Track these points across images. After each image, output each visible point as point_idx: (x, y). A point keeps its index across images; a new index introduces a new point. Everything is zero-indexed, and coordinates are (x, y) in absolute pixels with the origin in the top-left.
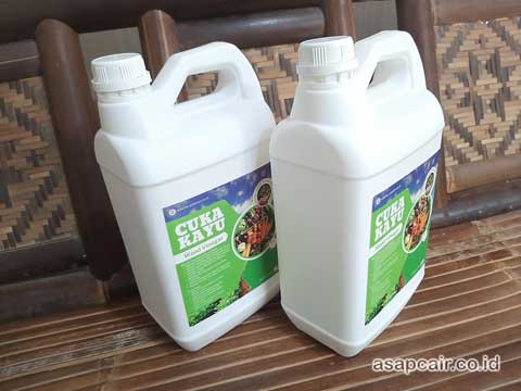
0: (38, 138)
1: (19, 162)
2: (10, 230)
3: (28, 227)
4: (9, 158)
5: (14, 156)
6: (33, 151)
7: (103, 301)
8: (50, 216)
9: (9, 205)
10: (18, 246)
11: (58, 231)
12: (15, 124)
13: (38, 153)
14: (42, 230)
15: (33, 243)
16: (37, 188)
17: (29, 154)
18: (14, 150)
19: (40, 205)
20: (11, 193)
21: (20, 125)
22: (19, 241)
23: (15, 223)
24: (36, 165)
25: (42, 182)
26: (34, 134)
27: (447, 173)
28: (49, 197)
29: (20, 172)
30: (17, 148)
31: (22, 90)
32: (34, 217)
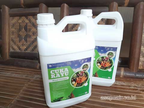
0: (35, 29)
1: (31, 34)
2: (26, 48)
3: (29, 48)
4: (29, 32)
5: (30, 32)
6: (34, 32)
7: (38, 68)
8: (34, 46)
9: (27, 42)
10: (27, 51)
11: (35, 50)
12: (32, 25)
13: (35, 32)
14: (31, 49)
15: (29, 52)
16: (33, 40)
17: (33, 32)
18: (30, 31)
19: (33, 44)
20: (28, 40)
21: (33, 25)
22: (27, 50)
23: (27, 46)
24: (34, 35)
25: (34, 39)
26: (35, 28)
27: (140, 62)
28: (35, 42)
29: (30, 36)
30: (31, 31)
31: (35, 18)
32: (31, 46)
